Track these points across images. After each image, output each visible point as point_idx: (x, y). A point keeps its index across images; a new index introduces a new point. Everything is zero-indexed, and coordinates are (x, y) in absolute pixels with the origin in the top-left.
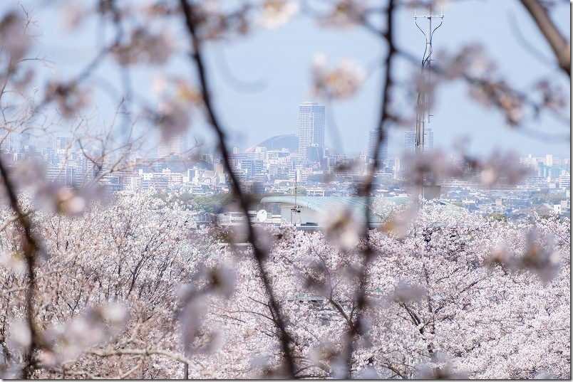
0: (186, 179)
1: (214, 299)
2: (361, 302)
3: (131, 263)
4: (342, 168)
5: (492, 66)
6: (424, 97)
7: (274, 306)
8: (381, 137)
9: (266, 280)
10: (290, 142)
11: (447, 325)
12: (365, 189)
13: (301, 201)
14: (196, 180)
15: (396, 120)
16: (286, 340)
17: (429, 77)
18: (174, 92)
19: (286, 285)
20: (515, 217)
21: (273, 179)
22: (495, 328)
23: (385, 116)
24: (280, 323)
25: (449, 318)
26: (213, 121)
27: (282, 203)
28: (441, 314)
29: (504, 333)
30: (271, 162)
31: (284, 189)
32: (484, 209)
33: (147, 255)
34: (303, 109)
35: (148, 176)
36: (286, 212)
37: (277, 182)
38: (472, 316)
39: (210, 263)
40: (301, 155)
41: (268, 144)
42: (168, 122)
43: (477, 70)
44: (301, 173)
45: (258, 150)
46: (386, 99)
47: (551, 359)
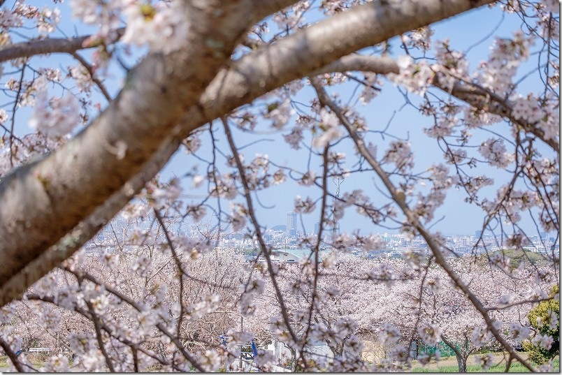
0: (242, 242)
1: (254, 293)
2: (314, 295)
3: (220, 276)
4: (306, 241)
5: (367, 199)
6: (338, 213)
7: (279, 294)
8: (321, 229)
9: (275, 284)
10: (283, 228)
11: (345, 301)
12: (316, 250)
13: (287, 251)
14: (246, 242)
15: (327, 221)
16: (284, 310)
17: (341, 204)
18: (238, 209)
19: (283, 285)
20: (373, 258)
21: (276, 242)
22: (365, 302)
23: (323, 220)
24: (281, 301)
25: (347, 298)
26: (254, 221)
27: (279, 252)
28: (343, 297)
29: (368, 304)
30: (276, 235)
31: (281, 247)
32: (360, 254)
33: (227, 273)
34: (288, 215)
35: (227, 241)
36: (281, 255)
37: (278, 244)
38: (355, 297)
39: (253, 279)
40: (288, 233)
41: (274, 229)
42: (236, 222)
43: (360, 202)
44: (288, 240)
45: (271, 231)
46: (323, 212)
47: (386, 315)
